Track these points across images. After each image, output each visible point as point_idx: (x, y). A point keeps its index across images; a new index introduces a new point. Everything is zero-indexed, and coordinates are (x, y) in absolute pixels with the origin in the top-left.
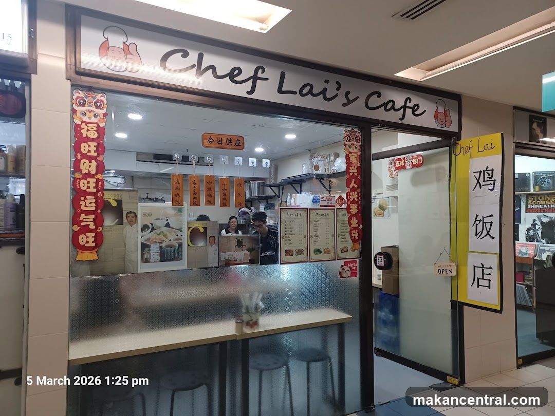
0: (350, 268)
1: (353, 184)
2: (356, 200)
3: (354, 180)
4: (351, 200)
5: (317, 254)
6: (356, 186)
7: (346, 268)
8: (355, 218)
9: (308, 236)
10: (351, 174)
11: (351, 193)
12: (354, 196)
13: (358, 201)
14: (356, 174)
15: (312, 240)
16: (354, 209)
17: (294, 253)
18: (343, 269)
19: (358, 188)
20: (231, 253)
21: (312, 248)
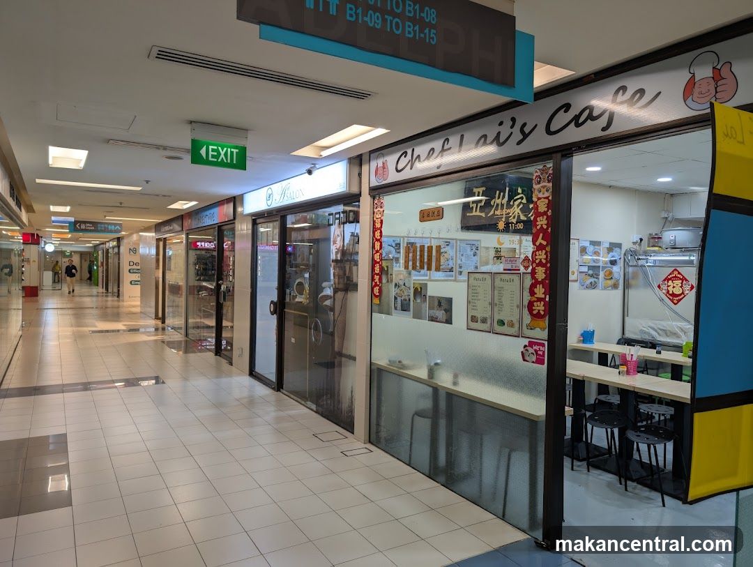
0: (536, 351)
1: (540, 241)
2: (544, 261)
3: (541, 235)
4: (537, 261)
5: (500, 325)
6: (545, 243)
7: (531, 350)
8: (541, 285)
9: (492, 304)
10: (538, 227)
11: (537, 253)
12: (542, 256)
13: (546, 263)
14: (545, 227)
15: (496, 309)
16: (541, 274)
17: (479, 321)
18: (527, 350)
19: (547, 245)
20: (435, 311)
21: (497, 317)
